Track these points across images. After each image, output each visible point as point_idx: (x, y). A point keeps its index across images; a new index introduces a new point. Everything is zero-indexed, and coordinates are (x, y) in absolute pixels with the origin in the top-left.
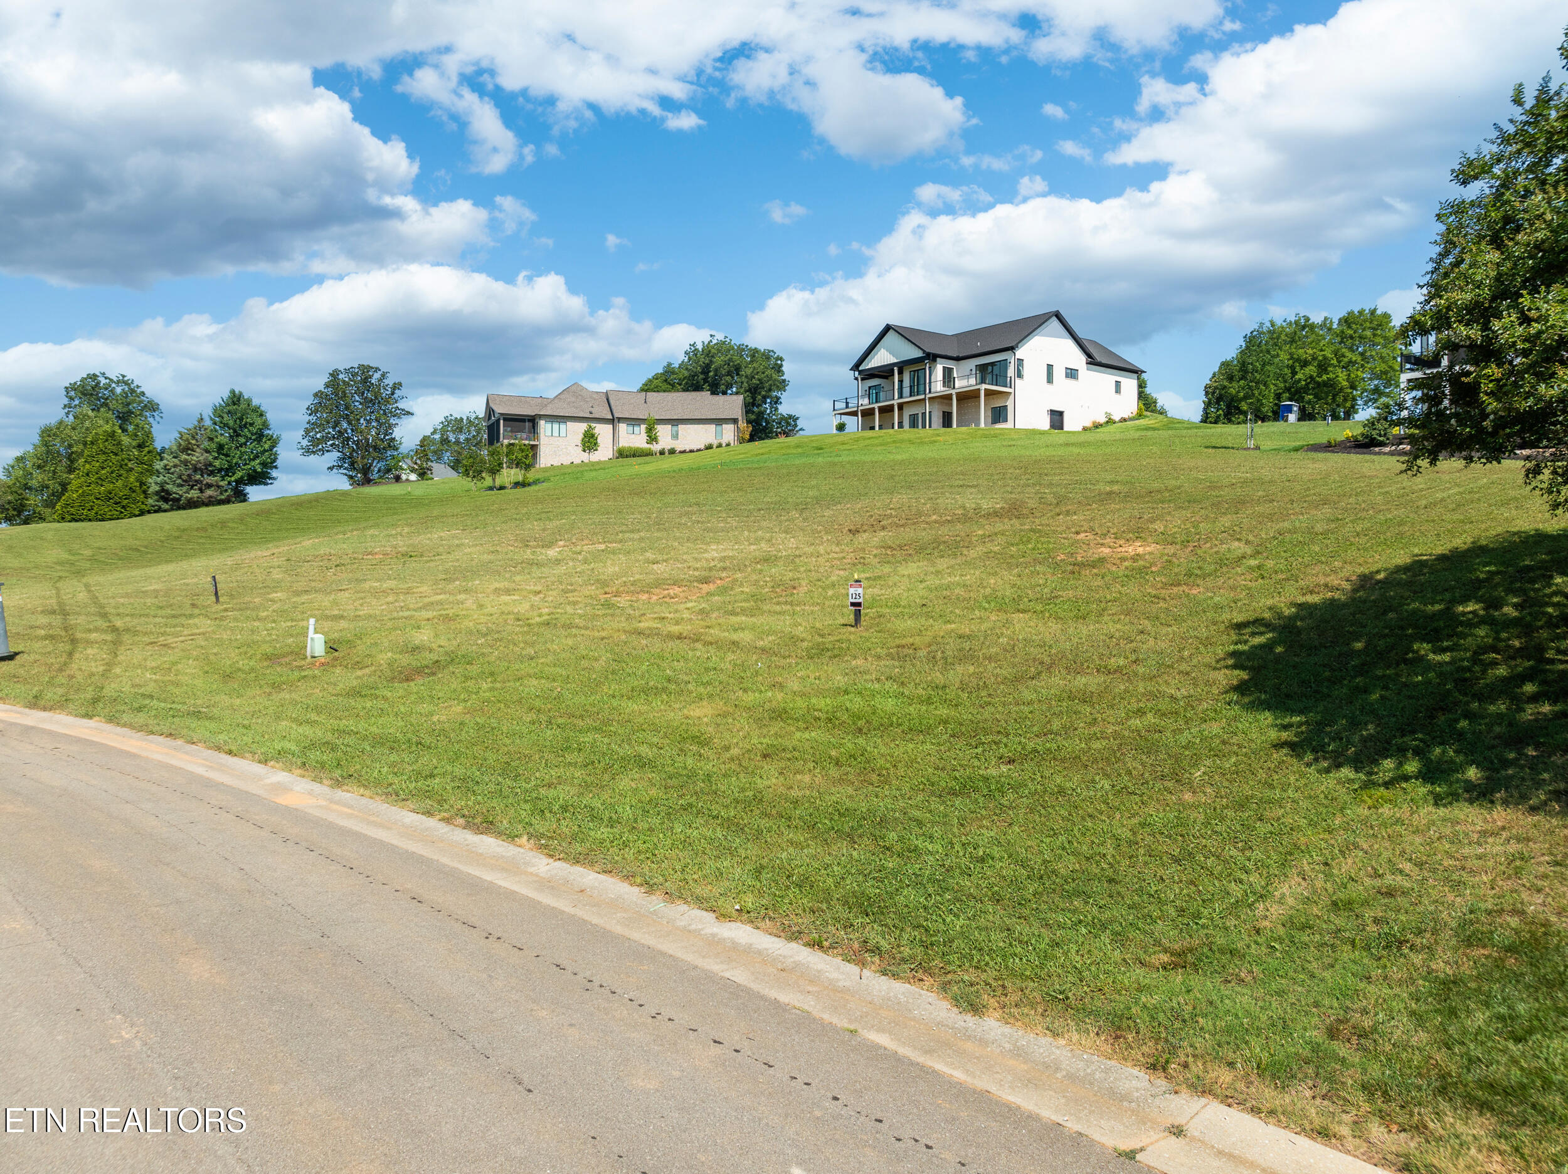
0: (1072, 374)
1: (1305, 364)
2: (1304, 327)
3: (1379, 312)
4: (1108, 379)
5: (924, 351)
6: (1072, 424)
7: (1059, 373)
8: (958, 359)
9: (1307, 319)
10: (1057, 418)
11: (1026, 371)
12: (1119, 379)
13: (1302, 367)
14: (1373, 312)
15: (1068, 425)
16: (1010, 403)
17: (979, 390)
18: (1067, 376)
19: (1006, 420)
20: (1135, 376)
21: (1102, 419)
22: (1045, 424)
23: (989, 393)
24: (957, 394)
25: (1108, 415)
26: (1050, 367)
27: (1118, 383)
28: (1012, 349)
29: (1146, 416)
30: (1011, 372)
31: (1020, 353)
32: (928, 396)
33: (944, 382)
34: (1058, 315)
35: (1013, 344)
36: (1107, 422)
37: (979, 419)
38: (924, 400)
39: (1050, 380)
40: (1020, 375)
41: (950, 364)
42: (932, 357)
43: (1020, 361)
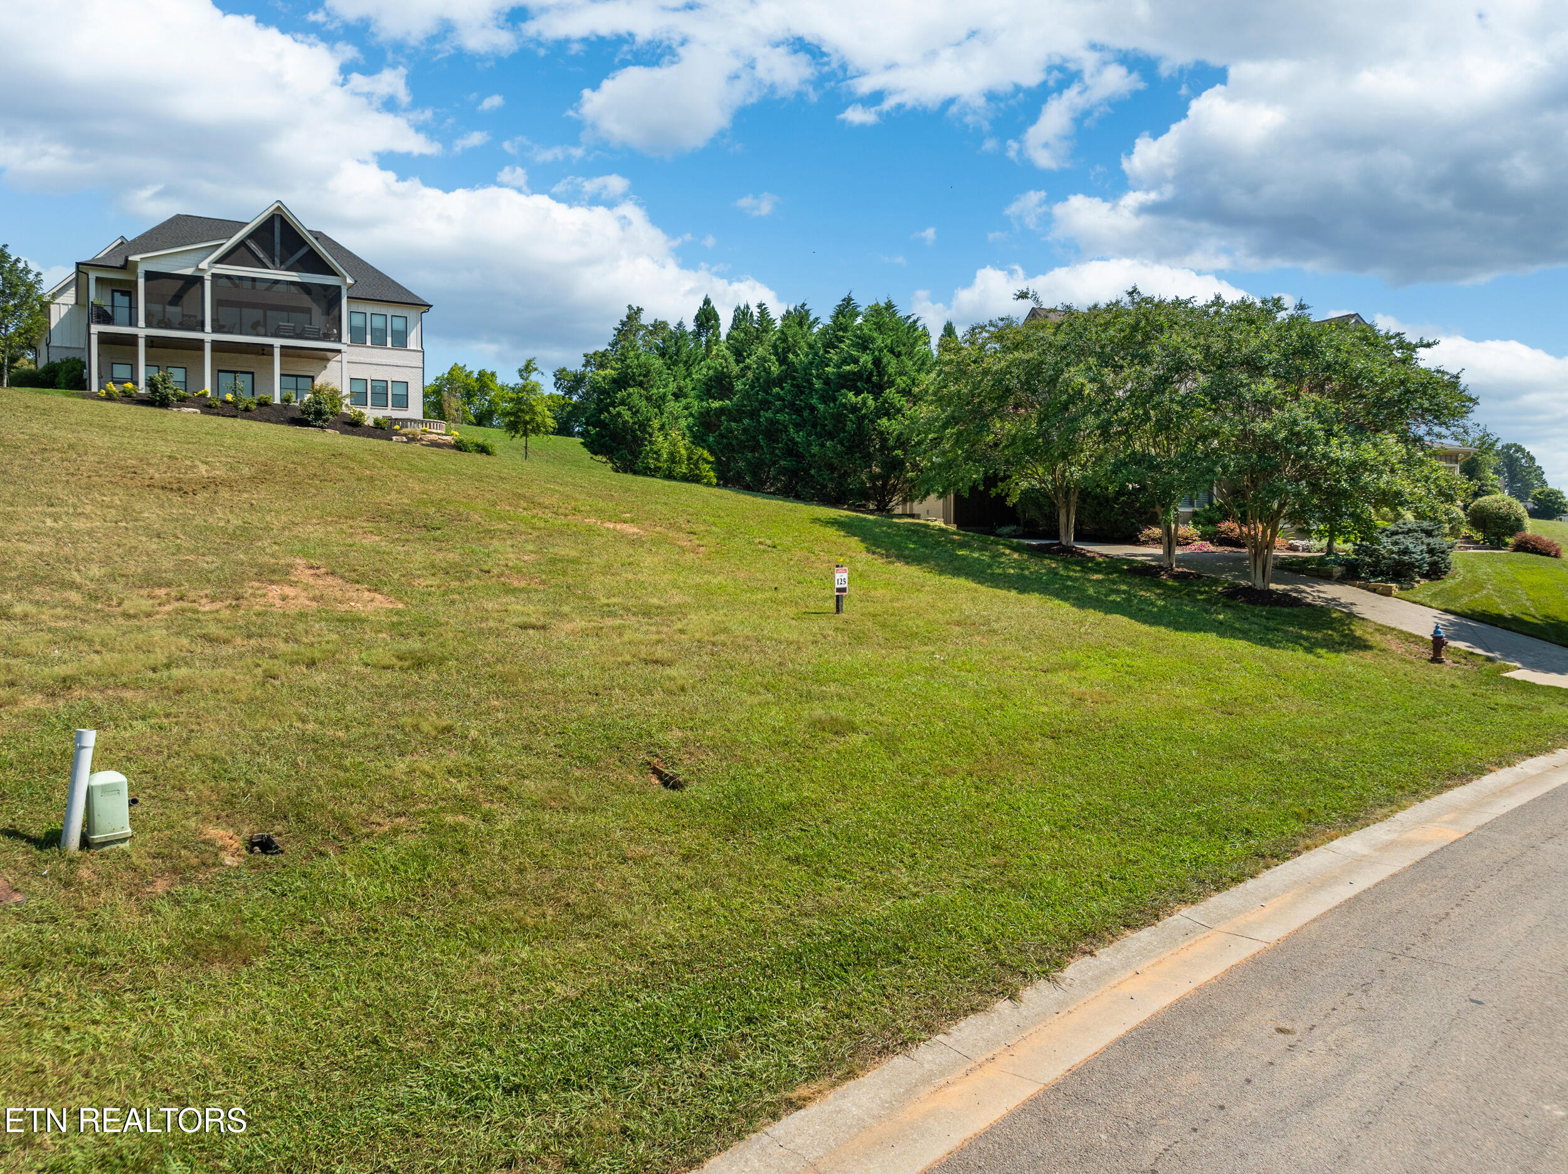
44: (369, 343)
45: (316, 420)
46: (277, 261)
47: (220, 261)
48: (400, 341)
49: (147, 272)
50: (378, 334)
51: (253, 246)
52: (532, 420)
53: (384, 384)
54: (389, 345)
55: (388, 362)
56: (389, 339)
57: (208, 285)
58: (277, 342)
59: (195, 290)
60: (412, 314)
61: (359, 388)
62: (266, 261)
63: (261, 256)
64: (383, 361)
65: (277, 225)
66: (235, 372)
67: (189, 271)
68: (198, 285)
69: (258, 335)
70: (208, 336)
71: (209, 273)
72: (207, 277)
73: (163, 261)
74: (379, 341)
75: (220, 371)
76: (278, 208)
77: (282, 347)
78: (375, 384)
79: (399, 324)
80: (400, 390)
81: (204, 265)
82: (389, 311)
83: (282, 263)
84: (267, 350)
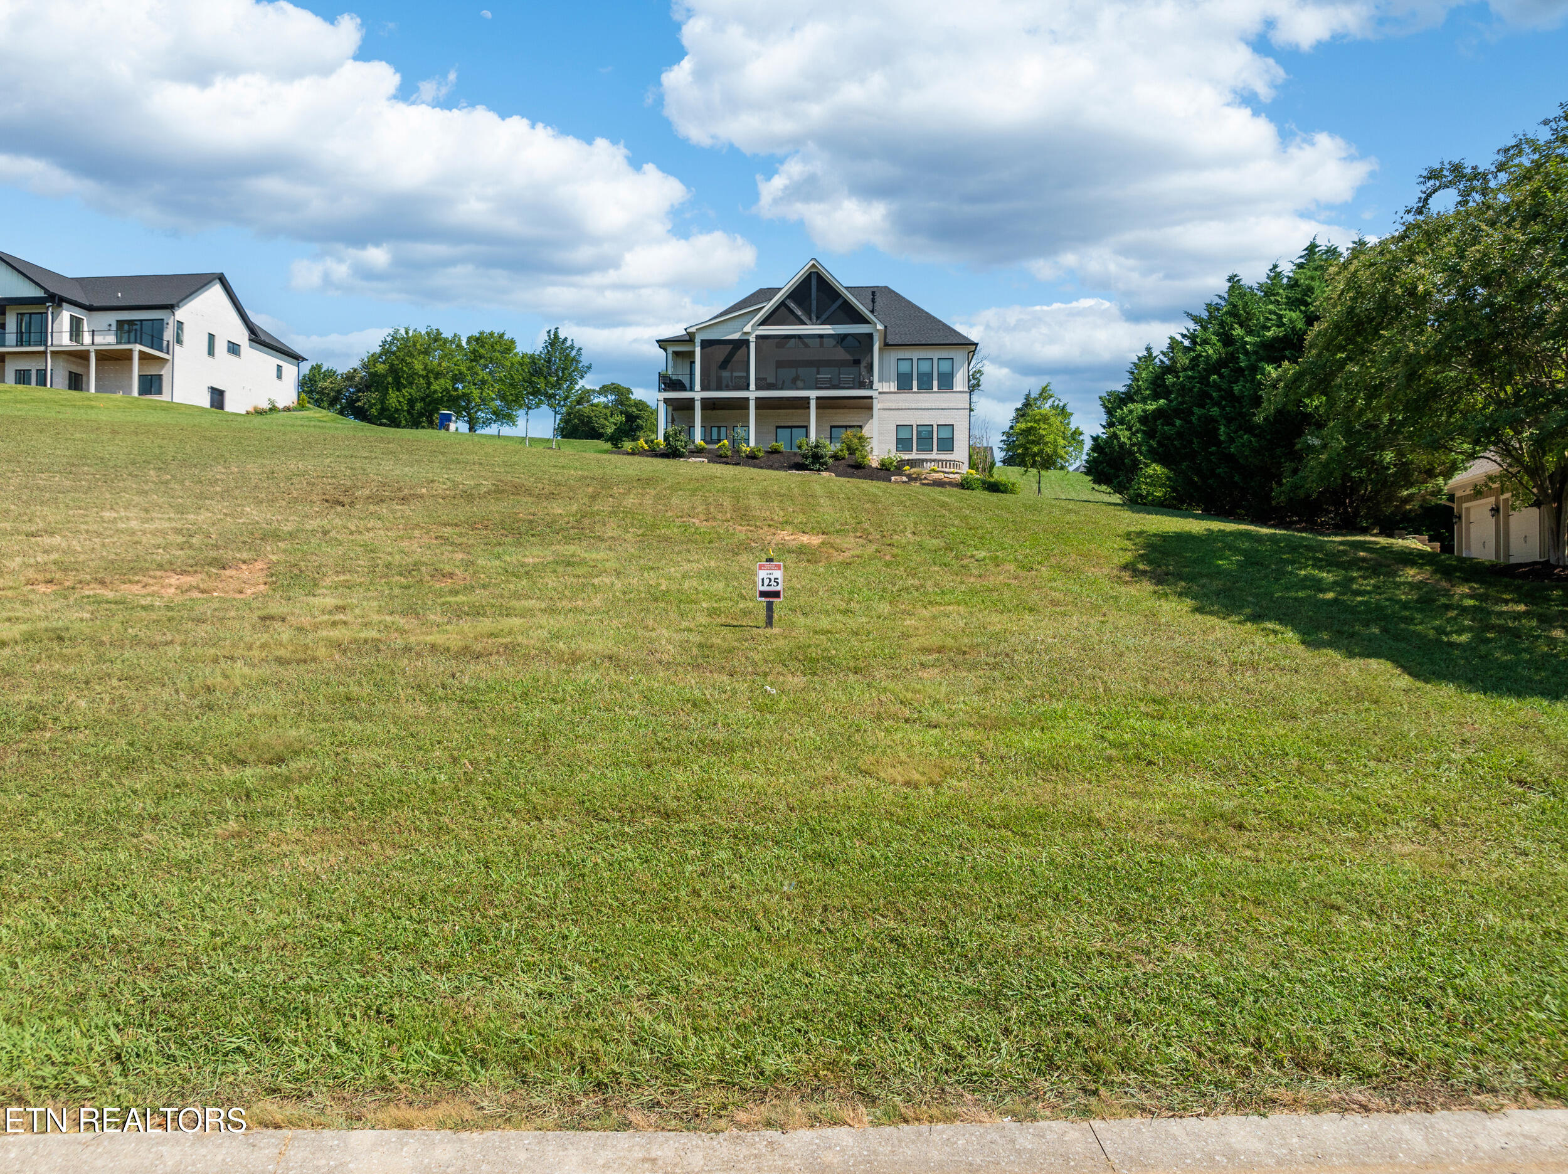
0: (234, 349)
1: (438, 375)
2: (436, 340)
3: (506, 337)
4: (270, 361)
5: (46, 291)
6: (232, 405)
7: (221, 347)
8: (90, 309)
9: (439, 333)
10: (218, 397)
11: (186, 337)
12: (281, 363)
13: (436, 378)
14: (501, 336)
15: (229, 406)
16: (165, 372)
17: (131, 350)
18: (229, 351)
19: (160, 392)
20: (296, 362)
21: (265, 405)
22: (205, 401)
23: (143, 356)
24: (97, 352)
25: (272, 402)
26: (211, 337)
27: (279, 367)
28: (171, 307)
29: (309, 409)
30: (169, 335)
31: (180, 314)
32: (49, 349)
33: (71, 335)
34: (222, 279)
35: (173, 302)
36: (271, 409)
37: (130, 386)
38: (45, 352)
39: (211, 352)
40: (179, 341)
41: (79, 313)
42: (58, 301)
43: (180, 323)
44: (915, 389)
45: (813, 463)
46: (814, 318)
47: (764, 322)
48: (946, 383)
49: (702, 341)
50: (925, 379)
51: (792, 305)
52: (1041, 451)
53: (930, 429)
54: (935, 389)
55: (933, 406)
56: (935, 383)
57: (753, 346)
58: (813, 394)
59: (741, 352)
60: (959, 355)
61: (905, 435)
62: (803, 318)
63: (799, 313)
64: (928, 405)
65: (814, 282)
66: (791, 427)
67: (736, 336)
68: (744, 348)
69: (797, 389)
70: (752, 394)
71: (754, 335)
72: (752, 339)
73: (715, 329)
74: (925, 385)
75: (778, 427)
76: (813, 265)
77: (818, 398)
78: (920, 429)
79: (945, 367)
80: (945, 434)
81: (747, 329)
82: (935, 354)
83: (818, 318)
84: (804, 403)
